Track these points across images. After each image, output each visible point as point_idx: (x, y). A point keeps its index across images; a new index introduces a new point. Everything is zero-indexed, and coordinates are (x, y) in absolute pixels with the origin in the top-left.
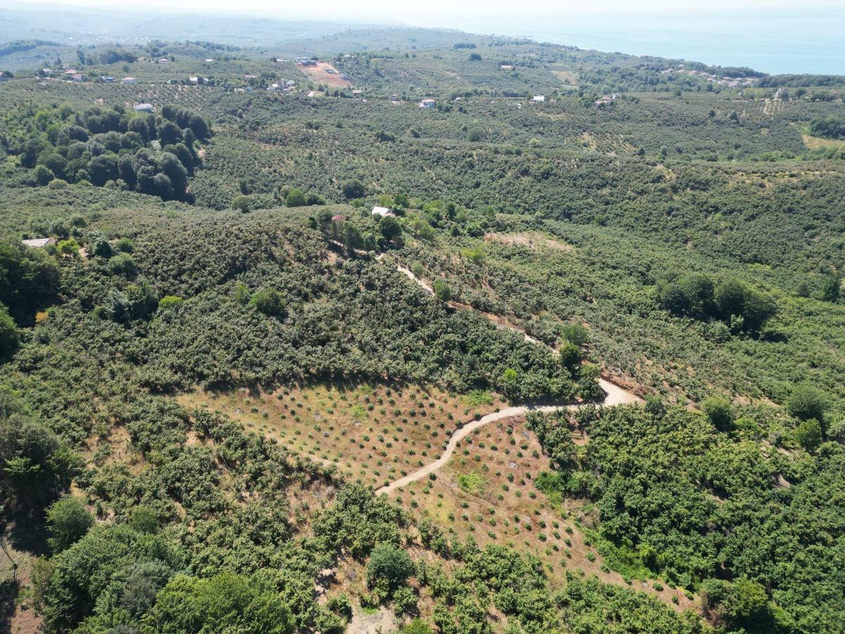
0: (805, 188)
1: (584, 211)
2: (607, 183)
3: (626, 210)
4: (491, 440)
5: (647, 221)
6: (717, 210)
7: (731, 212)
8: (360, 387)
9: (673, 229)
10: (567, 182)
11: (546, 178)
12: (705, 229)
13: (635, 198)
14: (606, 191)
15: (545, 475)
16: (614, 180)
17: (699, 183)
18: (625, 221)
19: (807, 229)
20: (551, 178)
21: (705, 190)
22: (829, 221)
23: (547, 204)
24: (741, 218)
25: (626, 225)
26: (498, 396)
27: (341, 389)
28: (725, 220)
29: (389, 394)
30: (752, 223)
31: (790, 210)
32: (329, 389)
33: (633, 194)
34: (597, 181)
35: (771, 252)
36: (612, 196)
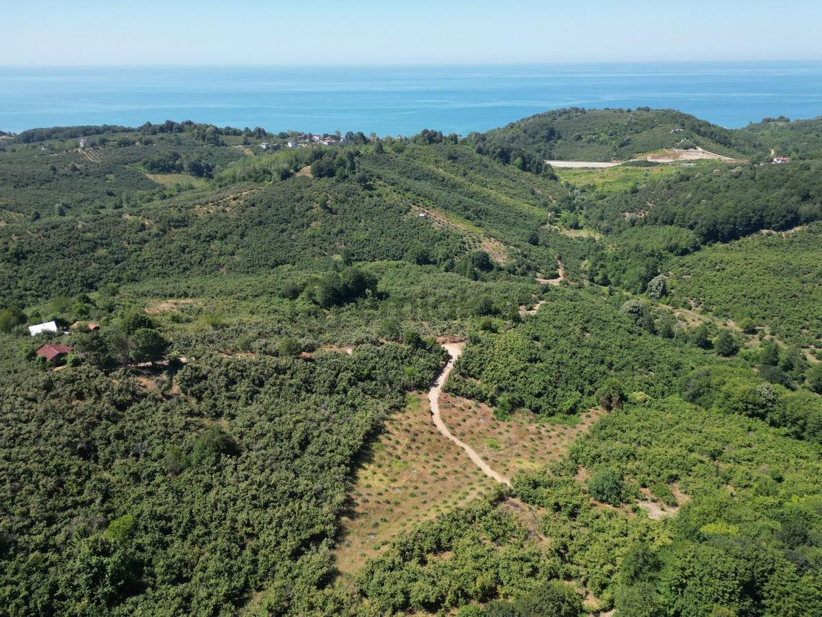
0: (253, 205)
1: (104, 275)
2: (97, 243)
3: (144, 261)
4: (454, 418)
5: (172, 264)
6: (211, 238)
7: (225, 236)
8: (374, 448)
9: (200, 263)
10: (53, 255)
11: (25, 258)
12: (220, 255)
13: (140, 249)
14: (102, 252)
15: (496, 413)
16: (101, 239)
17: (177, 221)
18: (153, 271)
19: (283, 231)
20: (30, 256)
21: (186, 226)
22: (290, 223)
23: (56, 282)
24: (236, 238)
25: (159, 274)
26: (415, 392)
27: (370, 462)
28: (226, 243)
29: (390, 439)
30: (246, 239)
31: (260, 223)
32: (365, 468)
33: (134, 246)
34: (84, 246)
35: (281, 254)
36: (114, 253)
